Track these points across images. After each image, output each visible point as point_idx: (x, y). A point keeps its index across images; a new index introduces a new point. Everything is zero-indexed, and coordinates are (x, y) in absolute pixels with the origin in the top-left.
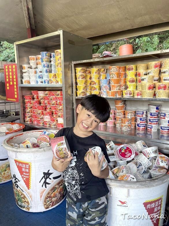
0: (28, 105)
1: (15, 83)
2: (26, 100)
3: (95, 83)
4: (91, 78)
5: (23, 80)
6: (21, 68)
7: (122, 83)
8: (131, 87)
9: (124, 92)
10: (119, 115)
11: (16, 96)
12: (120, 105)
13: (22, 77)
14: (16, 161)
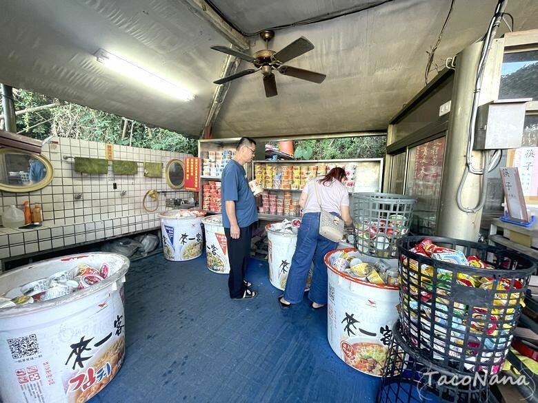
1: (196, 174)
11: (196, 186)
12: (288, 195)
14: (216, 234)
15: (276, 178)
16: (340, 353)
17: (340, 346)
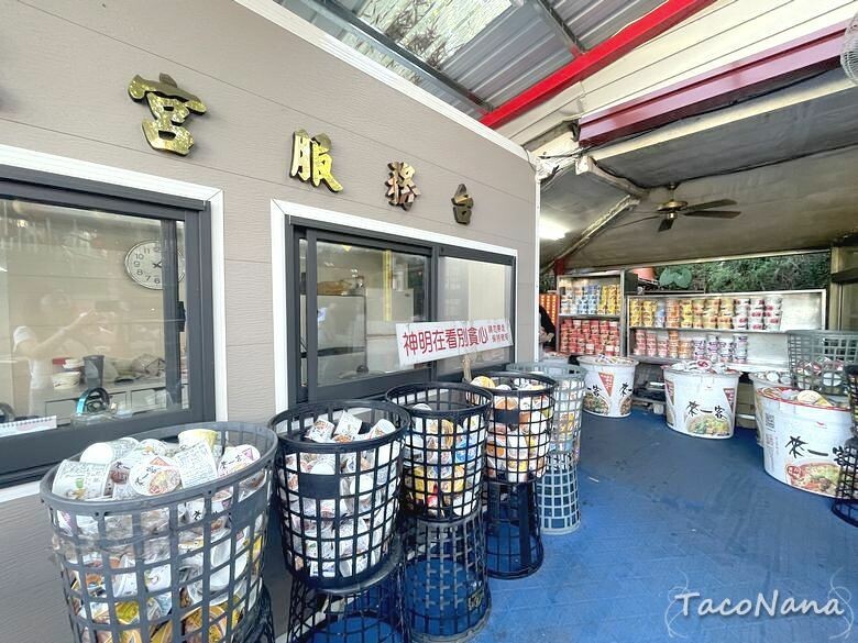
12: (675, 335)
14: (600, 374)
15: (659, 315)
16: (786, 479)
17: (784, 470)
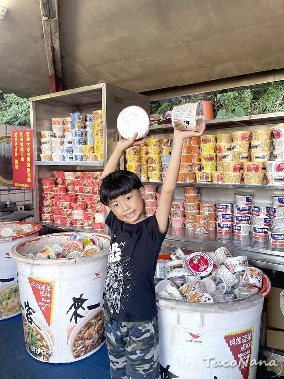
0: (48, 194)
1: (28, 159)
2: (45, 186)
3: (153, 161)
4: (147, 153)
5: (42, 155)
6: (39, 136)
7: (195, 161)
8: (208, 168)
9: (198, 174)
10: (191, 210)
11: (29, 180)
12: (192, 194)
13: (40, 151)
14: (30, 280)
